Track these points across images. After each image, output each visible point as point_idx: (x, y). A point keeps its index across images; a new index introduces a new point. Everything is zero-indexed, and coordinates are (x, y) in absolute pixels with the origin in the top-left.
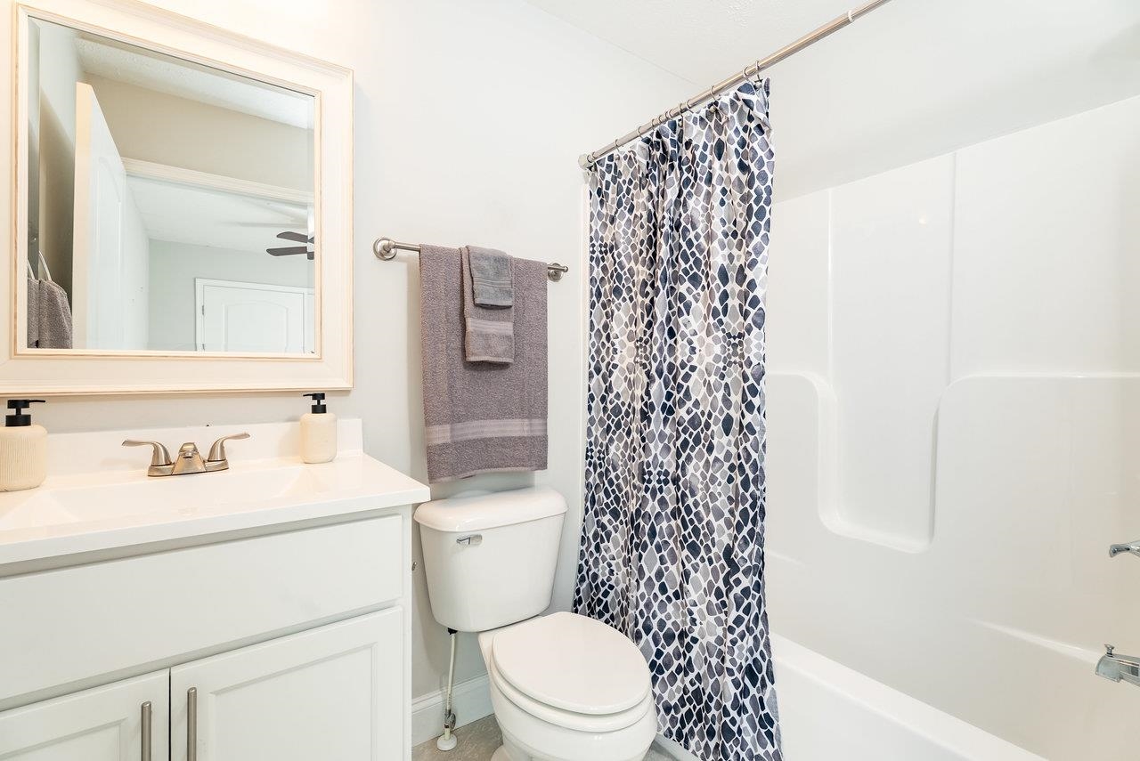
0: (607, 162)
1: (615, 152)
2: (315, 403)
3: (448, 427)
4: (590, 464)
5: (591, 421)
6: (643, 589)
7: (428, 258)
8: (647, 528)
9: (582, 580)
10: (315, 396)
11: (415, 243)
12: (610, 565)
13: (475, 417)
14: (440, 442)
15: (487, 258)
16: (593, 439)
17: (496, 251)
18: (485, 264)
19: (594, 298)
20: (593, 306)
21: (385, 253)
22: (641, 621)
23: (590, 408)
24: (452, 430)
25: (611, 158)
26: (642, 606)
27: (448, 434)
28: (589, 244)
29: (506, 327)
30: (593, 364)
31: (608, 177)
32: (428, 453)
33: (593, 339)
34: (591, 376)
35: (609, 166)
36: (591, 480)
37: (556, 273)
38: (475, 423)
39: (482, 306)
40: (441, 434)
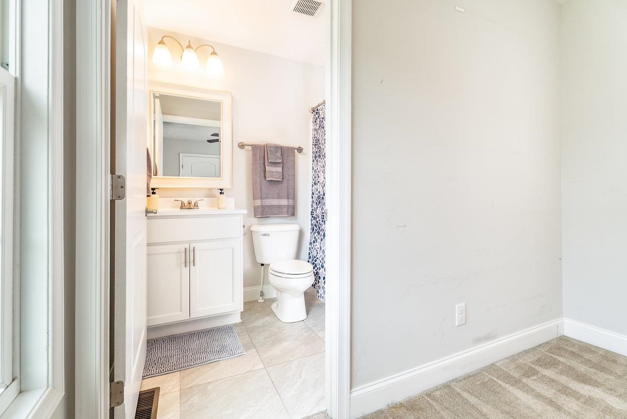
0: (316, 111)
1: (319, 108)
2: (221, 191)
3: (260, 200)
4: (312, 217)
5: (313, 202)
6: (321, 254)
7: (255, 147)
8: (323, 233)
9: (310, 258)
10: (221, 190)
11: (250, 144)
12: (317, 251)
13: (269, 198)
14: (257, 205)
15: (273, 147)
16: (313, 208)
17: (276, 144)
18: (272, 149)
19: (314, 158)
20: (313, 161)
21: (242, 146)
22: (320, 264)
23: (312, 197)
24: (261, 202)
25: (317, 110)
26: (321, 259)
27: (260, 203)
28: (312, 139)
29: (280, 169)
30: (313, 182)
31: (317, 116)
32: (254, 208)
33: (314, 173)
34: (313, 186)
35: (317, 113)
36: (312, 222)
37: (300, 150)
38: (269, 200)
39: (271, 163)
40: (258, 203)
